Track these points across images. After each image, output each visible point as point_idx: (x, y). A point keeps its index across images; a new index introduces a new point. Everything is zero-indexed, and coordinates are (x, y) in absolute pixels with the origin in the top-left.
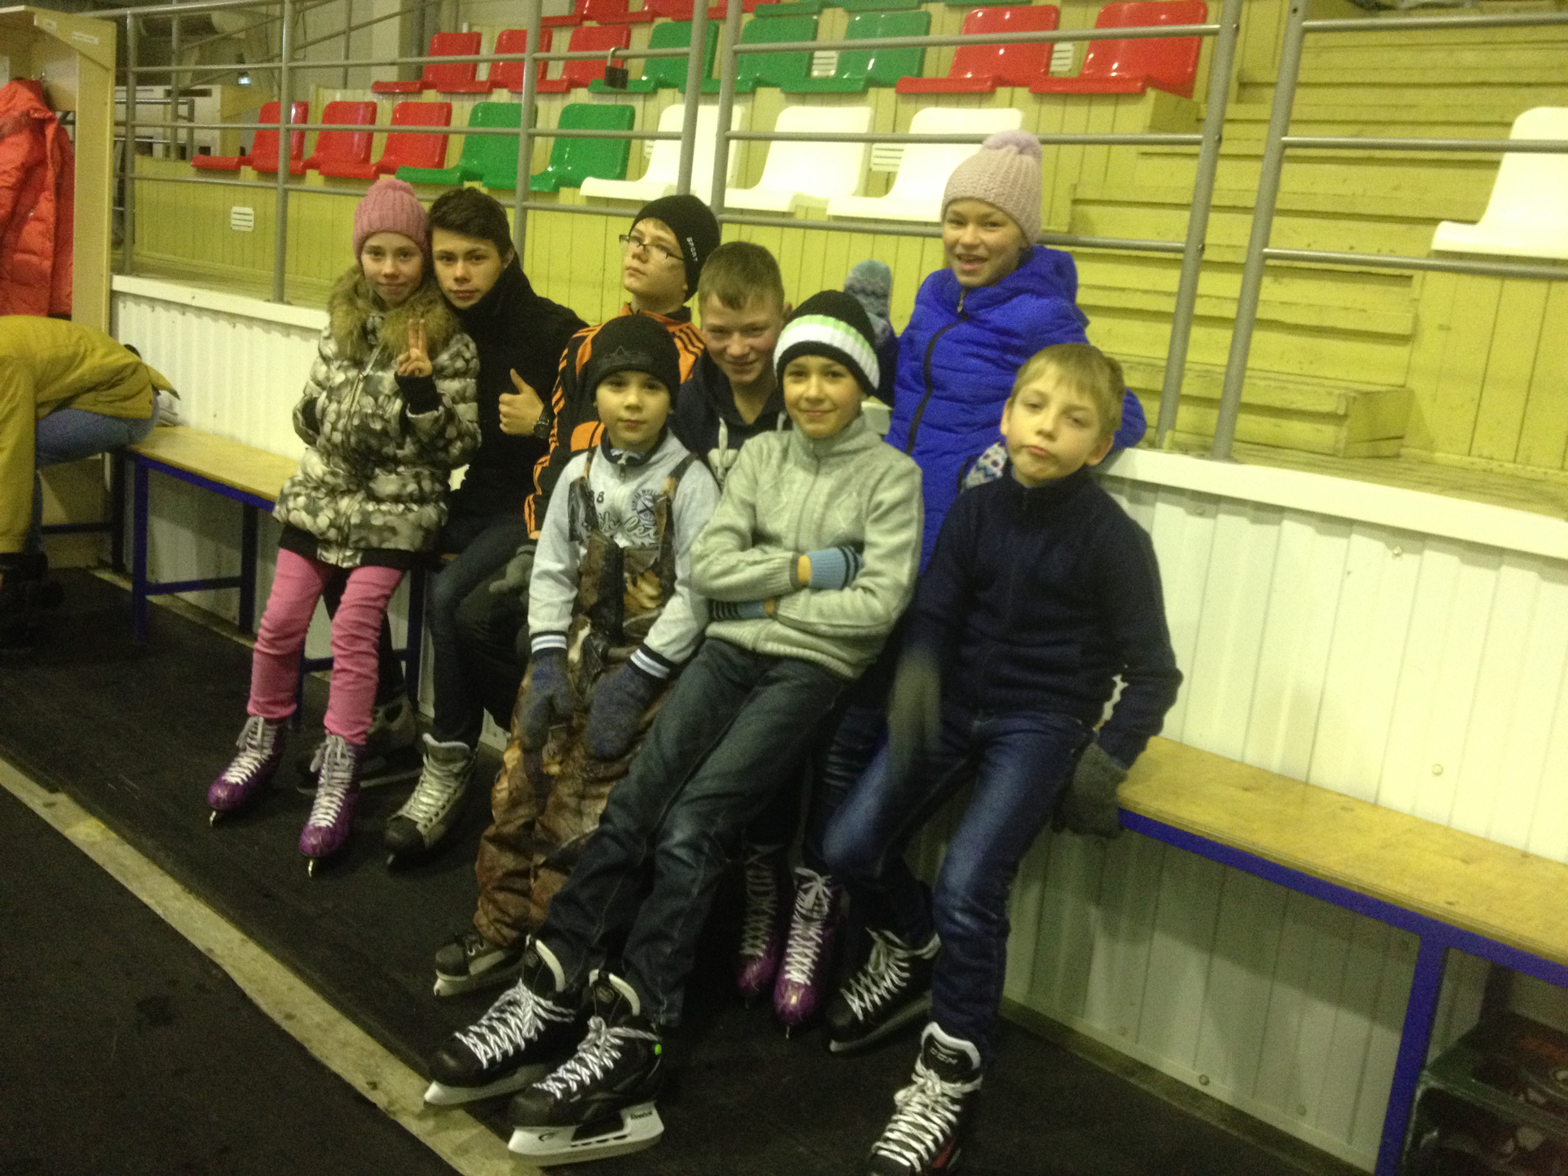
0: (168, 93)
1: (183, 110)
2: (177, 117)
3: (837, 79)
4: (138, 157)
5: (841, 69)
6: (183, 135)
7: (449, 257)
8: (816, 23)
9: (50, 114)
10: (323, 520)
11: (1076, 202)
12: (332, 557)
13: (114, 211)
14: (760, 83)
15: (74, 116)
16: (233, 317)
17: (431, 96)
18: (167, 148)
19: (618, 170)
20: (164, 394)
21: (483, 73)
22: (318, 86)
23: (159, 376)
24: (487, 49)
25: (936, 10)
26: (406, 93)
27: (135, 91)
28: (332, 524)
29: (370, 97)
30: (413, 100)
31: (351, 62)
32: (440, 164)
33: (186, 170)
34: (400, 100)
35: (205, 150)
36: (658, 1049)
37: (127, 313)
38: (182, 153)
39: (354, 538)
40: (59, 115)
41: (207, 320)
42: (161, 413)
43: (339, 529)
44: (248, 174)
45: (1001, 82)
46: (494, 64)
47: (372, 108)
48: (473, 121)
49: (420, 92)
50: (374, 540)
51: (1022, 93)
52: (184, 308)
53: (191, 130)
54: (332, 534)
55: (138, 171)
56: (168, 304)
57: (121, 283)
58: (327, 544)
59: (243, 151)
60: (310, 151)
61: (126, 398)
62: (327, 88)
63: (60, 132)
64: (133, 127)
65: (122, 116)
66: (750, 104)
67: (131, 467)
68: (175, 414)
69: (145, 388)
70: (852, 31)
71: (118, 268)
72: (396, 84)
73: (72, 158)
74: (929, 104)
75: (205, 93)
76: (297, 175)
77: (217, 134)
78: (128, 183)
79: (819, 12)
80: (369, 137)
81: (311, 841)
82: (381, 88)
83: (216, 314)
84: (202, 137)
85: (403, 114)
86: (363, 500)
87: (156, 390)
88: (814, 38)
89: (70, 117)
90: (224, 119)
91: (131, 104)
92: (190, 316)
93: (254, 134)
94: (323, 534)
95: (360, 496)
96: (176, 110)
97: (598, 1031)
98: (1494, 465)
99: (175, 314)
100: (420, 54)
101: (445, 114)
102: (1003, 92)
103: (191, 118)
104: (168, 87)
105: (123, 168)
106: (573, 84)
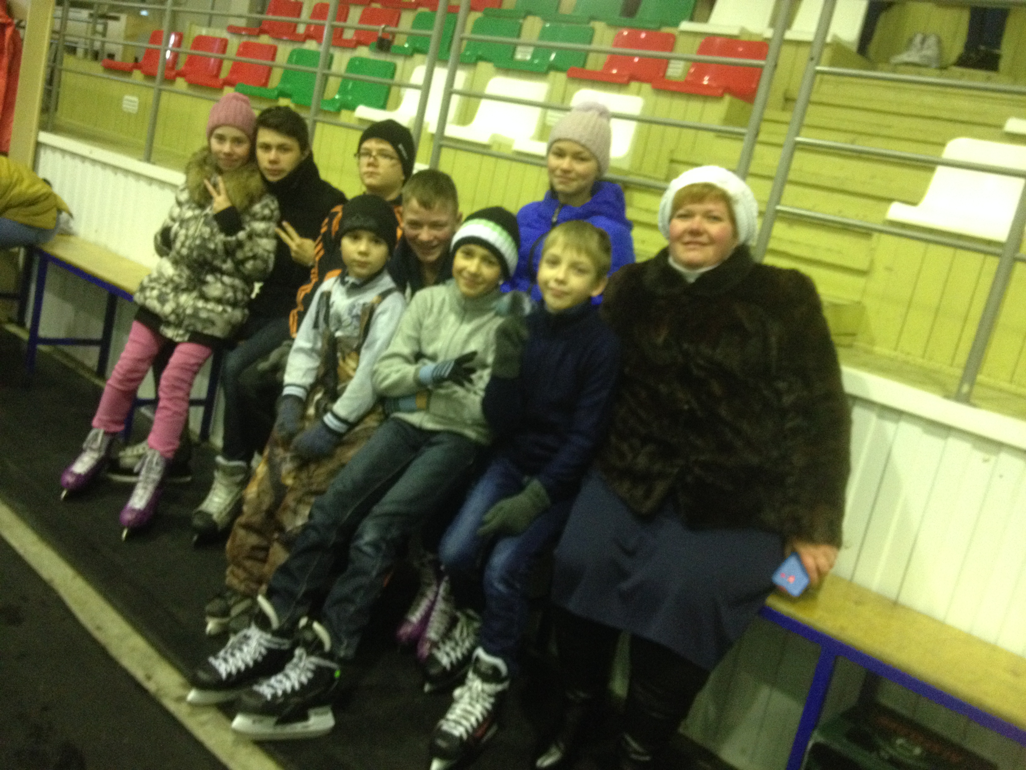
0: (91, 15)
1: (100, 28)
2: (95, 32)
3: (530, 63)
4: (65, 55)
5: (534, 56)
6: (97, 45)
7: (267, 147)
8: (521, 26)
9: (10, 21)
10: (168, 308)
11: (672, 161)
12: (170, 333)
13: (45, 89)
14: (481, 58)
15: (26, 24)
16: (116, 169)
17: (265, 39)
18: (86, 52)
19: (382, 103)
20: (64, 215)
21: (301, 29)
22: (191, 24)
23: (62, 203)
24: (305, 14)
25: (599, 26)
26: (250, 35)
27: (67, 12)
28: (173, 312)
29: (225, 34)
30: (253, 40)
31: (215, 12)
32: (265, 84)
33: (97, 68)
34: (245, 39)
35: (111, 56)
36: (337, 674)
37: (46, 157)
38: (96, 56)
39: (186, 322)
40: (15, 21)
41: (98, 168)
42: (62, 226)
43: (178, 315)
44: (138, 75)
45: (633, 78)
46: (309, 26)
47: (224, 44)
48: (290, 60)
49: (258, 35)
50: (199, 327)
51: (647, 87)
52: (83, 158)
53: (103, 43)
54: (172, 318)
55: (64, 66)
56: (74, 155)
57: (45, 137)
58: (168, 324)
59: (136, 60)
60: (181, 66)
61: (37, 214)
62: (197, 25)
63: (15, 33)
64: (64, 36)
65: (57, 27)
66: (472, 72)
67: (37, 259)
68: (71, 228)
69: (52, 208)
70: (543, 34)
71: (44, 127)
72: (244, 29)
73: (20, 51)
74: (587, 86)
75: (116, 19)
76: (169, 79)
77: (121, 47)
78: (56, 73)
79: (525, 18)
80: (220, 63)
81: (127, 517)
82: (234, 30)
83: (105, 165)
84: (111, 47)
85: (245, 49)
86: (196, 298)
87: (60, 211)
88: (519, 36)
89: (23, 24)
90: (127, 37)
91: (64, 20)
92: (88, 165)
93: (144, 51)
94: (166, 317)
95: (195, 294)
96: (94, 27)
97: (300, 658)
98: (910, 358)
99: (78, 162)
100: (262, 13)
101: (272, 52)
102: (634, 85)
103: (104, 34)
104: (92, 12)
105: (55, 61)
106: (359, 43)
